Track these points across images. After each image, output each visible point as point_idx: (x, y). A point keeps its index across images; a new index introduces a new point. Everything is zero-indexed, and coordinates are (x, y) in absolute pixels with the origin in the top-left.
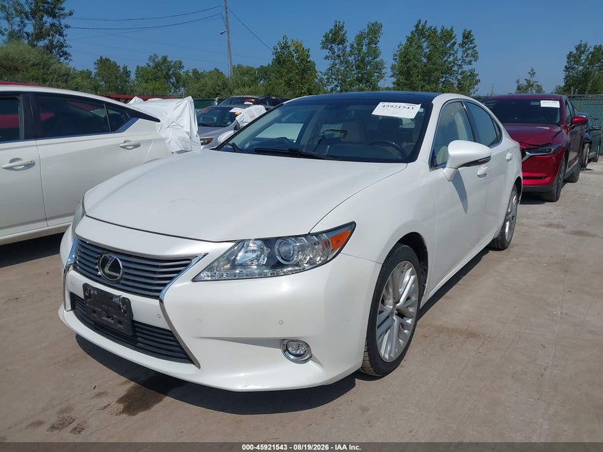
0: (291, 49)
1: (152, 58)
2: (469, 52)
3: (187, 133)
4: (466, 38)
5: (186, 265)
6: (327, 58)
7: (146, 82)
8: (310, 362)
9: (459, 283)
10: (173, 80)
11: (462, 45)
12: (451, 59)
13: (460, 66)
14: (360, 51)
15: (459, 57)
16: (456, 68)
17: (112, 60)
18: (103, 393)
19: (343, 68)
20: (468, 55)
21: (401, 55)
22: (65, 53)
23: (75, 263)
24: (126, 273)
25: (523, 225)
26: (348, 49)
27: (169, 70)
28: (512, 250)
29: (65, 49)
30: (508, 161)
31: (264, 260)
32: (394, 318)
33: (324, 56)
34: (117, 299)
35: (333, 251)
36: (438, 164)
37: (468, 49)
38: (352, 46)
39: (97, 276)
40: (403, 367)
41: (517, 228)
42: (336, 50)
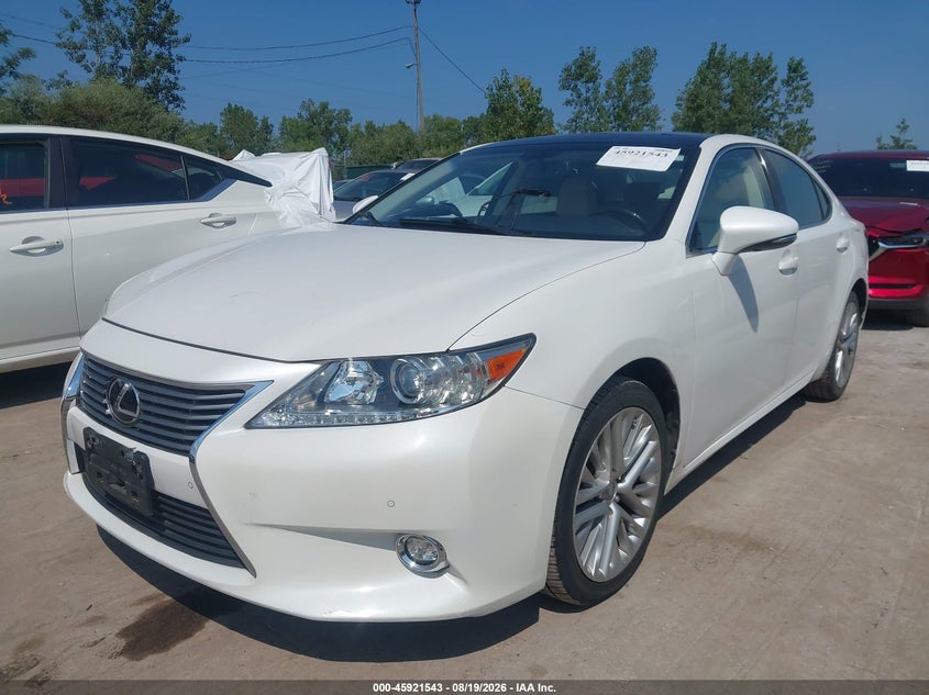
0: (513, 89)
1: (306, 106)
2: (799, 93)
3: (314, 204)
4: (795, 71)
5: (236, 401)
6: (568, 103)
7: (295, 141)
8: (446, 576)
9: (743, 454)
10: (336, 138)
11: (787, 83)
12: (769, 103)
13: (783, 115)
14: (621, 93)
15: (782, 101)
16: (776, 119)
17: (246, 108)
18: (100, 618)
19: (594, 119)
20: (796, 97)
21: (688, 100)
22: (176, 99)
23: (79, 394)
24: (145, 412)
25: (870, 362)
26: (603, 89)
27: (331, 123)
28: (846, 403)
29: (175, 92)
30: (840, 250)
31: (371, 396)
32: (612, 506)
33: (564, 101)
34: (131, 455)
35: (489, 382)
36: (704, 246)
37: (797, 88)
38: (609, 85)
39: (104, 415)
40: (622, 597)
41: (857, 368)
42: (583, 91)
